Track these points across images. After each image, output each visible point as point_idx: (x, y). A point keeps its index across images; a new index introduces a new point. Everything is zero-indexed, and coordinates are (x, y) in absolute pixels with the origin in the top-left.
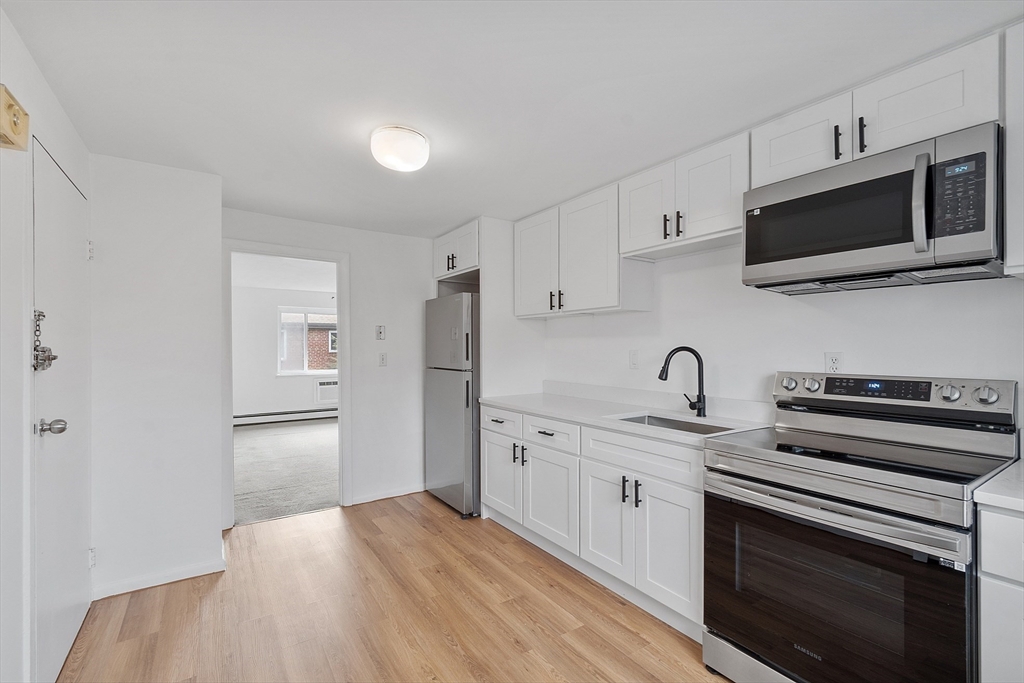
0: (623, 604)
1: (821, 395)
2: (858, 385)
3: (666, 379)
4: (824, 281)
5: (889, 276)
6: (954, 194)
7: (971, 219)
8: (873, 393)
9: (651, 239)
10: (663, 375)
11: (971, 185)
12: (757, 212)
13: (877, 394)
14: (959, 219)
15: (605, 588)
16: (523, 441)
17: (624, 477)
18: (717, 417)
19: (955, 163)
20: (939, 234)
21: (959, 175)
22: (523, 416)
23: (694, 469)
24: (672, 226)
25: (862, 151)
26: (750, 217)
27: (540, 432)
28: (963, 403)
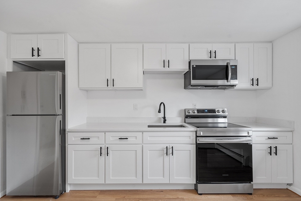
0: (162, 191)
1: (196, 113)
2: (203, 111)
4: (206, 86)
6: (233, 72)
7: (235, 77)
8: (206, 112)
10: (159, 112)
11: (235, 71)
12: (195, 66)
14: (233, 77)
15: (152, 190)
16: (105, 144)
17: (167, 147)
18: (168, 123)
19: (233, 66)
20: (231, 79)
21: (233, 68)
22: (105, 133)
23: (191, 138)
24: (167, 64)
25: (215, 58)
26: (193, 67)
27: (119, 139)
28: (221, 113)
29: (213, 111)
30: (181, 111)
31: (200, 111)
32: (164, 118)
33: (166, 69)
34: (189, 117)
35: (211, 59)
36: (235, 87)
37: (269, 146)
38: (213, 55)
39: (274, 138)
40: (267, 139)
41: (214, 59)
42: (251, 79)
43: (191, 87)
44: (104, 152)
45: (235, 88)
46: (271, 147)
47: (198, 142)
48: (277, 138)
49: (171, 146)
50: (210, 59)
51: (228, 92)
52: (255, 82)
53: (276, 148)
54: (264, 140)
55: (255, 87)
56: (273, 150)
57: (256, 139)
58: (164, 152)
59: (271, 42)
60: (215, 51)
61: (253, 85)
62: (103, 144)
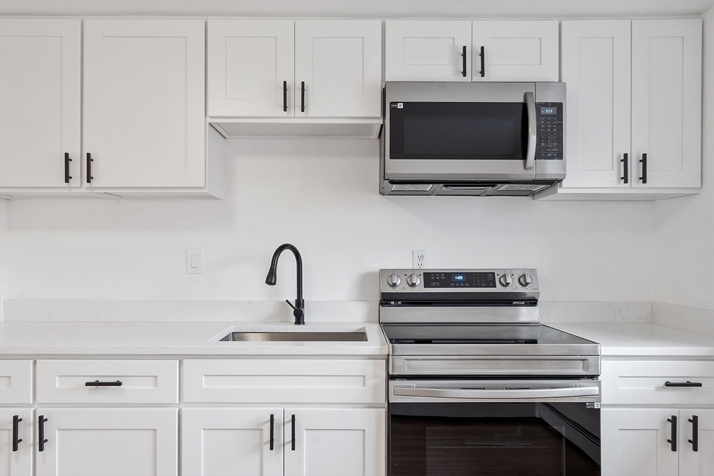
1: (420, 288)
2: (446, 278)
3: (275, 284)
4: (447, 184)
5: (493, 186)
6: (546, 128)
7: (555, 150)
8: (458, 284)
9: (266, 109)
10: (271, 279)
11: (555, 124)
12: (400, 106)
13: (462, 285)
14: (549, 148)
16: (36, 406)
17: (272, 416)
18: (314, 322)
19: (546, 105)
20: (537, 157)
21: (548, 115)
22: (35, 363)
23: (370, 382)
24: (295, 98)
25: (483, 76)
26: (394, 110)
27: (88, 384)
28: (514, 287)
29: (486, 278)
30: (366, 278)
31: (435, 280)
32: (300, 303)
33: (295, 117)
34: (396, 301)
35: (468, 79)
36: (561, 186)
37: (670, 413)
38: (474, 63)
39: (689, 384)
40: (663, 387)
41: (478, 78)
42: (619, 157)
43: (394, 187)
44: (28, 433)
45: (560, 191)
46: (673, 420)
47: (394, 399)
48: (700, 385)
49: (290, 410)
50: (462, 79)
51: (542, 206)
52: (635, 169)
53: (695, 421)
54: (649, 390)
55: (635, 186)
56: (684, 431)
57: (619, 388)
58: (261, 437)
59: (698, 14)
60: (482, 48)
61: (625, 179)
62: (29, 406)
